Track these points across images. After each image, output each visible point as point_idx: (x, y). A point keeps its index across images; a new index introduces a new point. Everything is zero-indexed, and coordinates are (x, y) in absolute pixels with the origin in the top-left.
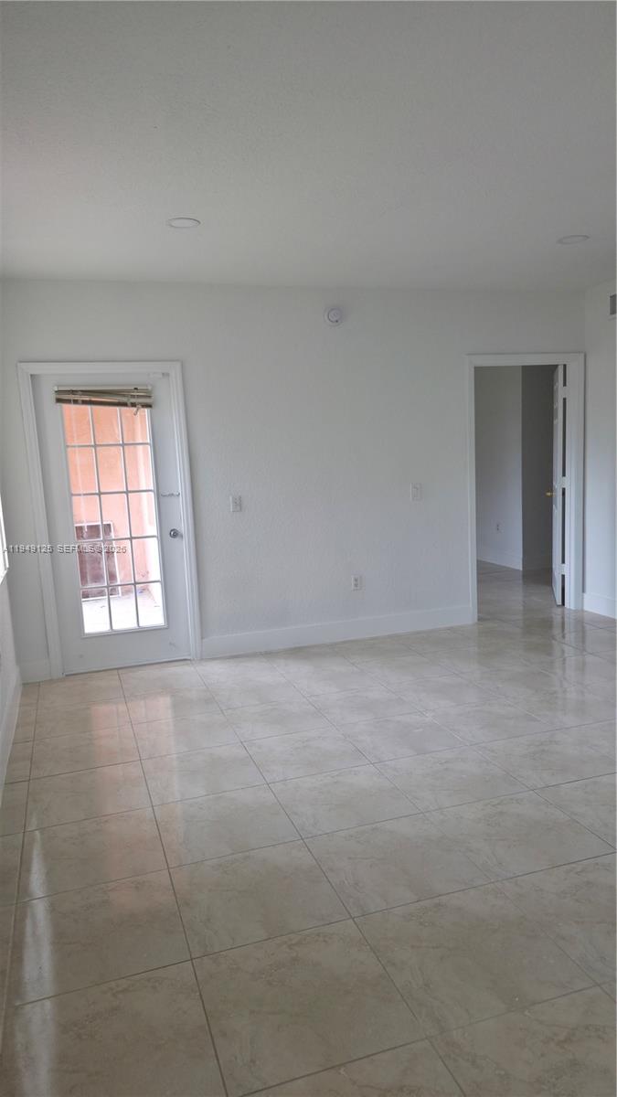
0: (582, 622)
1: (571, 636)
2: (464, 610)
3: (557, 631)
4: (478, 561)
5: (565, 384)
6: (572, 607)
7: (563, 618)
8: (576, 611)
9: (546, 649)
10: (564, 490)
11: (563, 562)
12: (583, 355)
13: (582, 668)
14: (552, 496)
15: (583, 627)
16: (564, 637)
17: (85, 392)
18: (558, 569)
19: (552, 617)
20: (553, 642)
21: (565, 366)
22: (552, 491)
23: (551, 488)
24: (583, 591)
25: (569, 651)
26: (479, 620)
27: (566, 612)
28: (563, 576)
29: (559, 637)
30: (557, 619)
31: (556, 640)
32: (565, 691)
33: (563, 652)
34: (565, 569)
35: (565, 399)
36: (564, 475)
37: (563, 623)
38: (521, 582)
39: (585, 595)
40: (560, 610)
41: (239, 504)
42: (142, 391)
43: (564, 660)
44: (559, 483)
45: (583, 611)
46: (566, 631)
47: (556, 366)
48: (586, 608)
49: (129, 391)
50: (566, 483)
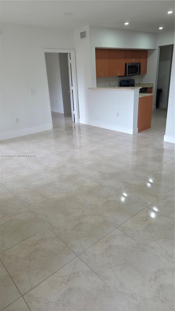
0: (80, 126)
1: (77, 130)
2: (49, 126)
3: (74, 129)
4: (51, 112)
5: (70, 59)
6: (77, 123)
7: (75, 126)
8: (78, 123)
9: (71, 134)
10: (72, 90)
11: (74, 111)
12: (74, 50)
13: (80, 137)
14: (70, 92)
15: (80, 127)
16: (75, 130)
18: (73, 112)
19: (72, 126)
20: (73, 132)
21: (70, 53)
22: (70, 91)
23: (69, 90)
24: (79, 118)
25: (77, 134)
26: (53, 128)
27: (75, 124)
28: (74, 114)
29: (74, 130)
30: (73, 126)
31: (73, 131)
32: (76, 144)
33: (75, 134)
34: (75, 112)
35: (71, 64)
36: (72, 86)
37: (75, 127)
38: (64, 117)
39: (80, 119)
40: (74, 123)
43: (76, 136)
44: (71, 88)
45: (79, 123)
46: (76, 129)
47: (68, 53)
48: (80, 123)
50: (73, 88)
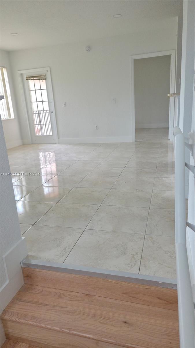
12: (175, 50)
17: (31, 77)
41: (65, 105)
42: (43, 75)
49: (41, 76)
